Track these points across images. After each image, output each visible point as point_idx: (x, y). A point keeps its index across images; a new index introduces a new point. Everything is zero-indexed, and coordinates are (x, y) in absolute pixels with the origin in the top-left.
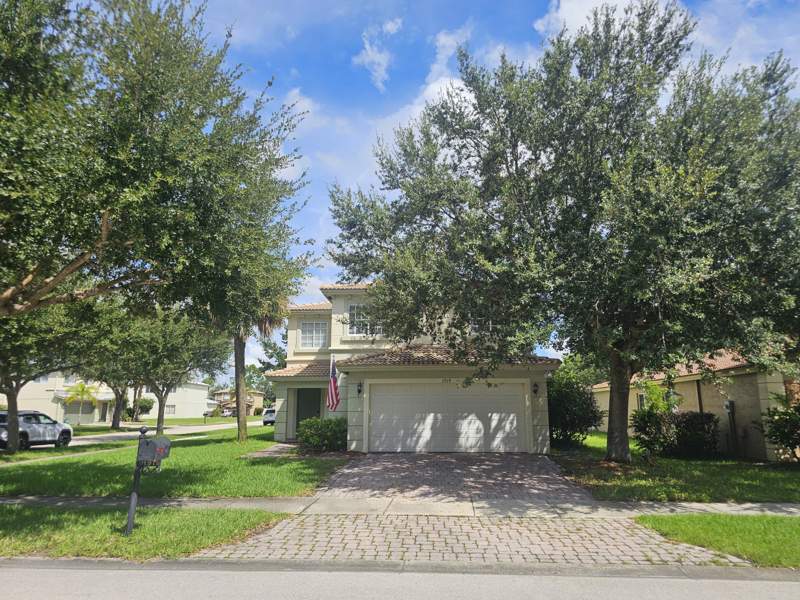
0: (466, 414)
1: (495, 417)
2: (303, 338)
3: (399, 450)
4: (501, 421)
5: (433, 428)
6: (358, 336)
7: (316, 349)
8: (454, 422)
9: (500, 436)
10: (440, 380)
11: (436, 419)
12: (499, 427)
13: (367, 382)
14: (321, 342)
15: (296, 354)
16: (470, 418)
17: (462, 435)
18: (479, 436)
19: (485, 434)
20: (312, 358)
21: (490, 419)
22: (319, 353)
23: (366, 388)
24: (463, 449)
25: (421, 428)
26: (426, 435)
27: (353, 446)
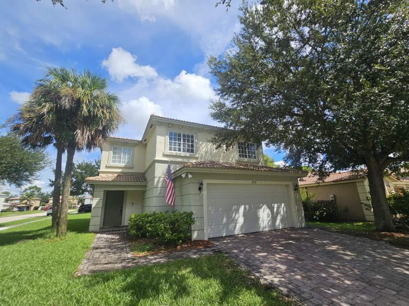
0: (262, 205)
1: (276, 206)
2: (113, 157)
3: (224, 235)
4: (278, 208)
5: (244, 215)
6: (174, 153)
7: (123, 165)
8: (256, 211)
9: (279, 218)
10: (250, 182)
11: (245, 209)
12: (278, 213)
13: (205, 182)
14: (126, 160)
15: (107, 167)
16: (264, 207)
17: (261, 219)
18: (269, 219)
19: (272, 217)
20: (120, 170)
21: (274, 207)
22: (125, 167)
23: (205, 187)
24: (261, 230)
25: (237, 216)
26: (241, 220)
27: (195, 236)
